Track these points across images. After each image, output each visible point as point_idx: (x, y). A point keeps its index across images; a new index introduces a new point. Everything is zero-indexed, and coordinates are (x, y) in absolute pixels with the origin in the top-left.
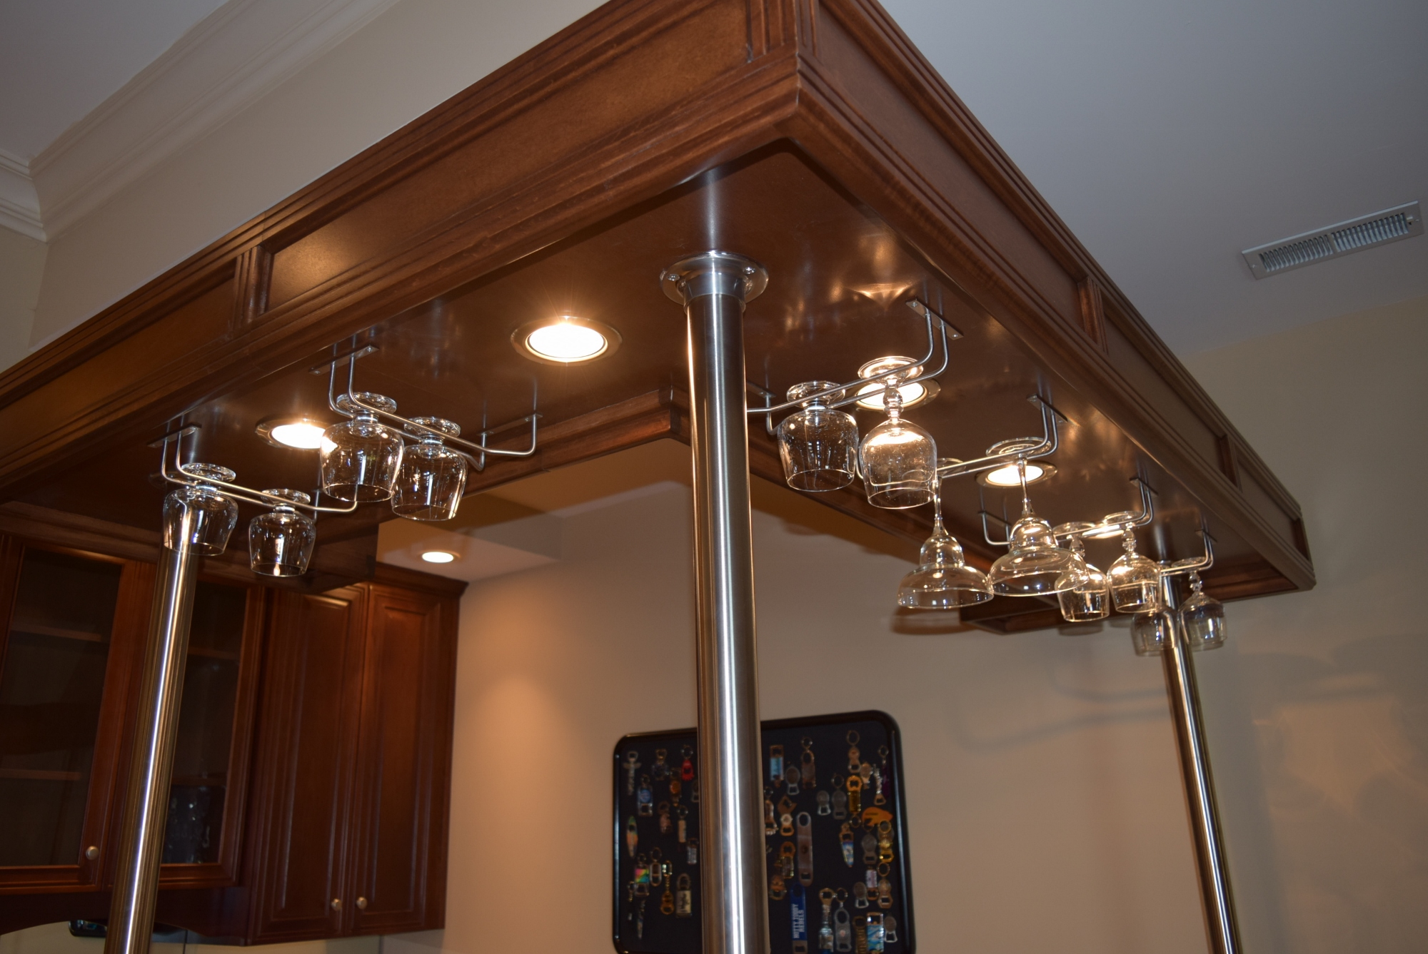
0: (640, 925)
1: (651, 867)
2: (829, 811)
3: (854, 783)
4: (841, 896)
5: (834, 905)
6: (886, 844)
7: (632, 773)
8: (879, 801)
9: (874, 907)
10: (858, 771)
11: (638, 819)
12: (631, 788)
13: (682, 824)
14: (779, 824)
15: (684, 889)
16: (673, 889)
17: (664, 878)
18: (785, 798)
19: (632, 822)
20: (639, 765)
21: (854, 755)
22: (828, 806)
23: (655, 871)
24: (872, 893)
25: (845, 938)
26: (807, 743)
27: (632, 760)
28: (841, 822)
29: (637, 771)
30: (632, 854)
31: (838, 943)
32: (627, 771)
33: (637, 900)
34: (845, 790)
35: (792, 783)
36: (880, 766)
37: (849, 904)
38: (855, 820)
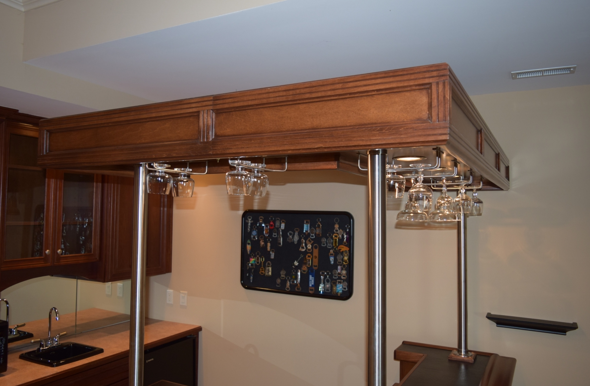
0: (252, 278)
1: (256, 258)
2: (326, 245)
3: (336, 236)
4: (328, 274)
5: (325, 277)
6: (346, 258)
7: (249, 224)
8: (345, 243)
9: (340, 278)
10: (338, 232)
11: (251, 241)
12: (249, 230)
13: (269, 244)
14: (307, 248)
15: (269, 267)
16: (265, 267)
17: (261, 262)
18: (309, 239)
19: (249, 242)
20: (252, 221)
21: (337, 226)
22: (325, 243)
23: (258, 259)
24: (339, 274)
25: (328, 288)
26: (319, 220)
27: (250, 219)
28: (330, 249)
29: (251, 223)
30: (249, 253)
31: (326, 289)
32: (248, 223)
33: (250, 269)
34: (332, 238)
35: (312, 234)
36: (346, 231)
37: (331, 277)
38: (335, 249)
